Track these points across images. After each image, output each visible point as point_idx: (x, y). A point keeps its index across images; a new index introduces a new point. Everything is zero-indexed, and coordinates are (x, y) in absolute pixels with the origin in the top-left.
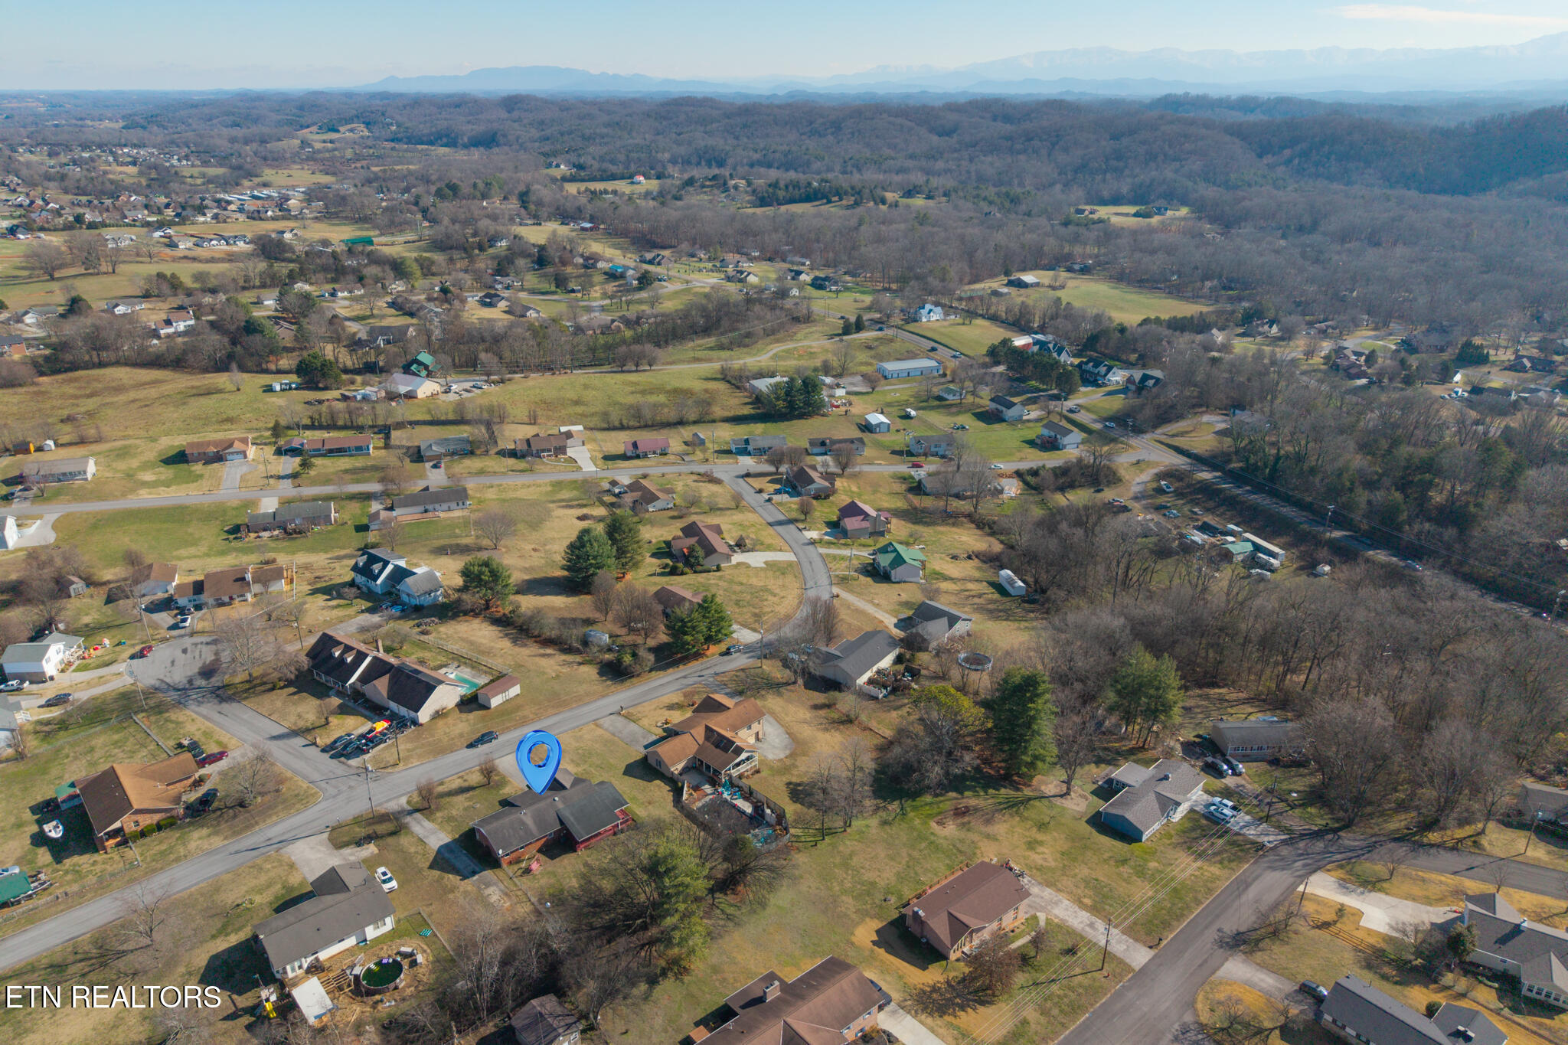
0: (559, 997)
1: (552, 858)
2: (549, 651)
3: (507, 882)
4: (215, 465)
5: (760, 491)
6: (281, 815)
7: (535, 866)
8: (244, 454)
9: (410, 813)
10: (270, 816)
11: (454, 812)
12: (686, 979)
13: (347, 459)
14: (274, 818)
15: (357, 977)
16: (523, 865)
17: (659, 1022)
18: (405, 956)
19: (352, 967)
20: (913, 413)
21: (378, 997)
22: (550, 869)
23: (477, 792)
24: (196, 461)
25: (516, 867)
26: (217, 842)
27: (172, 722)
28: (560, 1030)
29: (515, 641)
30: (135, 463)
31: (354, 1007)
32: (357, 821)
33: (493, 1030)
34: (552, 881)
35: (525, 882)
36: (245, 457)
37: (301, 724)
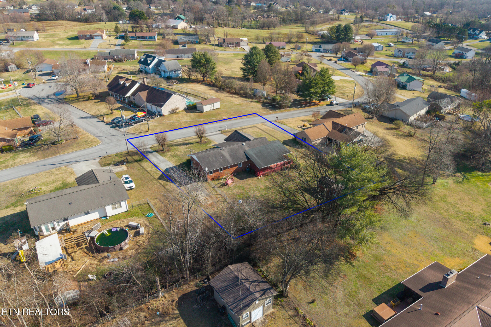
0: (253, 266)
1: (241, 179)
2: (234, 96)
3: (210, 190)
4: (89, 40)
5: (330, 60)
6: (75, 149)
7: (229, 181)
8: (101, 36)
9: (150, 152)
10: (68, 149)
11: (178, 153)
12: (355, 263)
13: (145, 41)
14: (70, 150)
15: (92, 238)
16: (222, 181)
17: (340, 295)
18: (132, 228)
19: (91, 231)
20: (392, 44)
21: (105, 254)
22: (240, 185)
23: (193, 145)
24: (82, 39)
25: (217, 182)
26: (33, 159)
27: (31, 109)
28: (257, 295)
29: (217, 91)
30: (56, 39)
31: (86, 259)
32: (118, 155)
33: (194, 288)
34: (241, 191)
35: (223, 190)
36: (102, 38)
37: (98, 113)
